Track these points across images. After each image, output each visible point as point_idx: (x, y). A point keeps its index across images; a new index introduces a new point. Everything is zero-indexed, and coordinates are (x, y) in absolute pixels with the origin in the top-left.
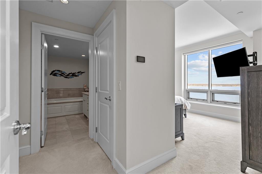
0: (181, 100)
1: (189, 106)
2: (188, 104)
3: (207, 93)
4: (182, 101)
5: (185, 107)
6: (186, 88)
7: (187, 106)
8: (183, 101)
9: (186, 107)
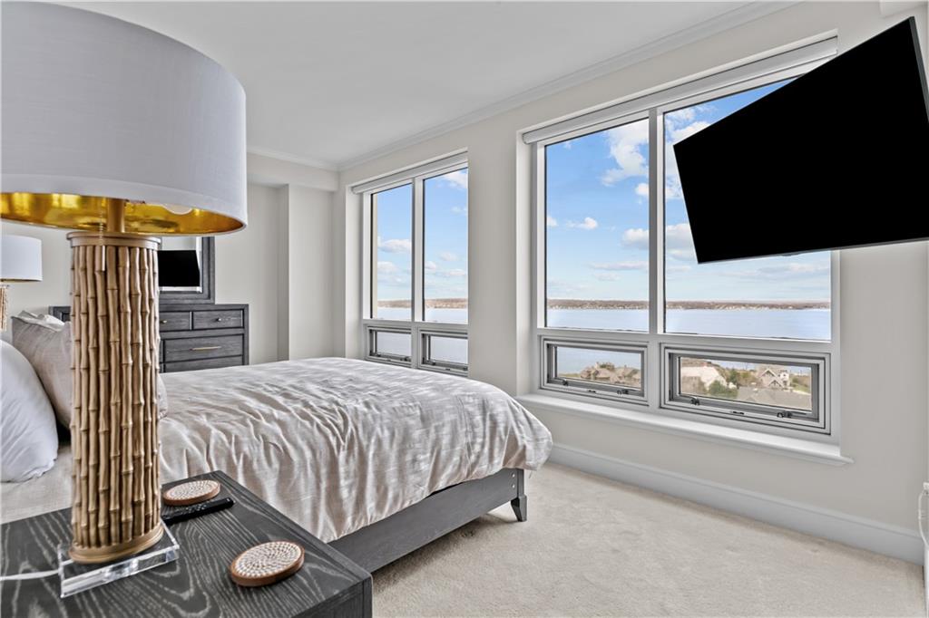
0: (484, 413)
1: (537, 447)
2: (534, 431)
3: (642, 353)
4: (492, 417)
5: (514, 458)
6: (540, 325)
7: (525, 447)
8: (500, 419)
9: (523, 456)
